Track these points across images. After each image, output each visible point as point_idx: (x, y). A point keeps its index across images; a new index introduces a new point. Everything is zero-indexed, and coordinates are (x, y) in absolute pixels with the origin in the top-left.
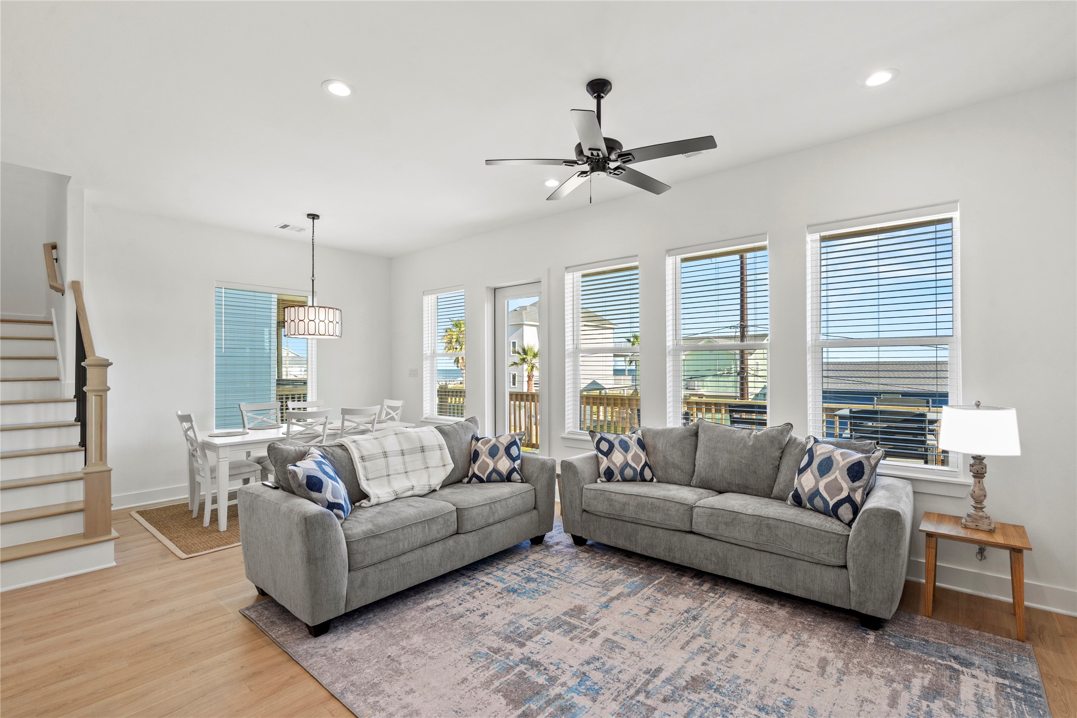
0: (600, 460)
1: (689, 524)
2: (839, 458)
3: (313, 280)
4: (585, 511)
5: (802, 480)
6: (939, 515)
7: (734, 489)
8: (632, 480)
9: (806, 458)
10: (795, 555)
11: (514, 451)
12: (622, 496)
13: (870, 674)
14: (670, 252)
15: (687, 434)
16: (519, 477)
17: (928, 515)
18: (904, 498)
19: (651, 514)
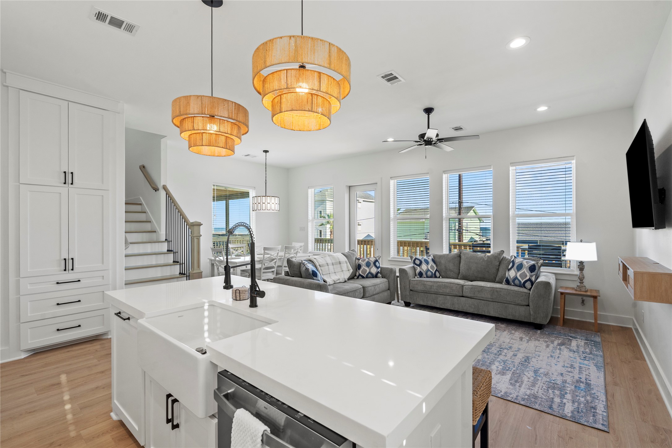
0: (416, 268)
1: (462, 293)
2: (525, 263)
3: (266, 183)
4: (411, 290)
5: (510, 273)
6: (566, 287)
7: (478, 279)
8: (431, 277)
9: (511, 264)
10: (508, 302)
11: (377, 264)
12: (430, 282)
13: (539, 341)
14: (445, 172)
15: (456, 256)
16: (381, 276)
17: (562, 287)
18: (552, 279)
19: (444, 290)
